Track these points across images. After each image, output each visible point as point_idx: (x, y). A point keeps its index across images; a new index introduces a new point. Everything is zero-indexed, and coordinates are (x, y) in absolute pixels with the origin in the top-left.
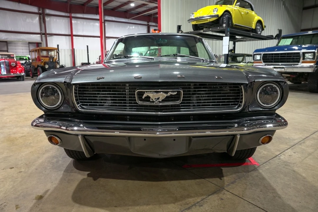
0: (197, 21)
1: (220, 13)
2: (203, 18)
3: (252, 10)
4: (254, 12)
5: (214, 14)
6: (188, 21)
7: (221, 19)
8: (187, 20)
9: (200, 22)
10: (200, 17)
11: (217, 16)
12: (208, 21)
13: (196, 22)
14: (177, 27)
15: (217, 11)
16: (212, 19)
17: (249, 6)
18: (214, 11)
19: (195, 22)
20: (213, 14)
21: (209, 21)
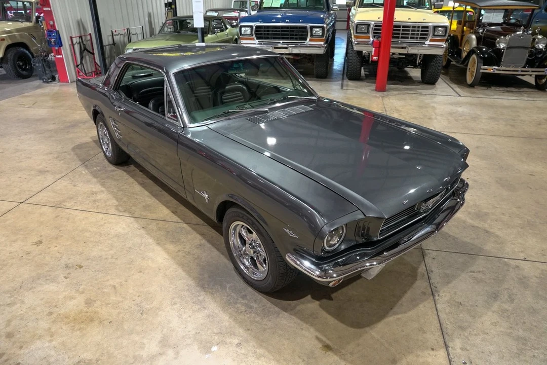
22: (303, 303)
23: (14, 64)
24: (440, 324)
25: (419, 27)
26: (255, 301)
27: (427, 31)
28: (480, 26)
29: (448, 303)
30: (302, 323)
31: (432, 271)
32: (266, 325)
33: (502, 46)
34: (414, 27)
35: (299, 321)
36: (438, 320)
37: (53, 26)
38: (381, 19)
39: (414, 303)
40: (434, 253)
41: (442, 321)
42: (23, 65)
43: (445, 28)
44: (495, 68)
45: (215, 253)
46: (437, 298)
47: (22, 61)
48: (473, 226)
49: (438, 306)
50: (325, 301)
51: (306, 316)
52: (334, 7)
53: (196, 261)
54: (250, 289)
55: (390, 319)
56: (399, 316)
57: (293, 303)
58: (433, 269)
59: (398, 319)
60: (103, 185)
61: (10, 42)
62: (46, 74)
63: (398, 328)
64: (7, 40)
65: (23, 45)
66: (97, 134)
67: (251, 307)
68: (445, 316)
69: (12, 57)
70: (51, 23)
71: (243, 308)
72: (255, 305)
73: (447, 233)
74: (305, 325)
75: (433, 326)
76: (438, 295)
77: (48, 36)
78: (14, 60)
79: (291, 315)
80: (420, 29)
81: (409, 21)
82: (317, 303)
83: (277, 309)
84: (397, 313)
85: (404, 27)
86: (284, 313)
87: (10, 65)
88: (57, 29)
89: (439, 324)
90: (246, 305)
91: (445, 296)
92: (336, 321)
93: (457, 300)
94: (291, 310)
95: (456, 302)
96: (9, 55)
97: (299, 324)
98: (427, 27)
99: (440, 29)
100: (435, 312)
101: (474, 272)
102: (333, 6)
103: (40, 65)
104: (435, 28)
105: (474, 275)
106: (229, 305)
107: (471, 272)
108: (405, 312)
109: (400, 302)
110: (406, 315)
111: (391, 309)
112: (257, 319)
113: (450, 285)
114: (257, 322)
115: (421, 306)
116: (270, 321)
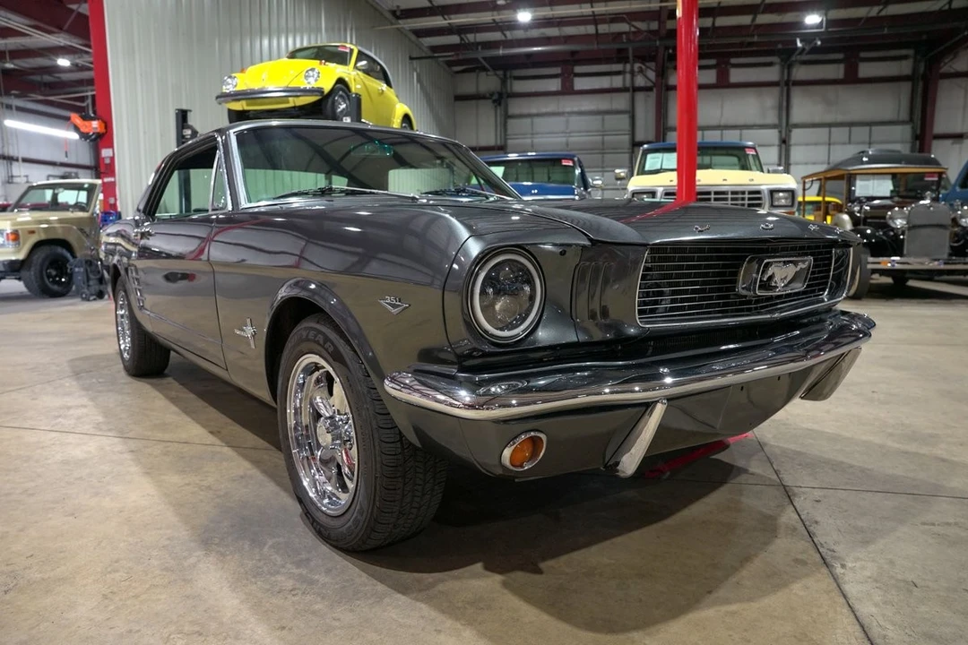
0: (249, 101)
1: (327, 84)
2: (264, 95)
3: (389, 84)
4: (392, 90)
5: (308, 87)
6: (217, 97)
7: (330, 100)
8: (216, 95)
9: (261, 105)
10: (253, 92)
11: (319, 91)
12: (288, 102)
13: (248, 105)
14: (177, 114)
15: (316, 80)
16: (301, 98)
17: (381, 75)
18: (306, 77)
19: (244, 102)
20: (303, 84)
21: (291, 105)
22: (458, 578)
23: (41, 272)
24: (862, 626)
25: (743, 193)
26: (328, 571)
27: (759, 199)
28: (853, 202)
29: (876, 581)
30: (440, 617)
31: (816, 522)
32: (339, 620)
33: (899, 223)
34: (733, 193)
35: (434, 614)
36: (852, 616)
37: (114, 206)
38: (675, 183)
39: (776, 580)
40: (818, 494)
41: (866, 622)
42: (56, 276)
43: (792, 192)
44: (894, 261)
45: (271, 488)
46: (839, 570)
47: (56, 269)
48: (906, 453)
49: (847, 588)
50: (519, 576)
51: (460, 605)
52: (595, 182)
53: (218, 500)
54: (325, 549)
55: (708, 614)
56: (734, 607)
57: (428, 578)
58: (818, 519)
59: (733, 613)
60: (92, 399)
61: (43, 237)
62: (89, 286)
63: (731, 633)
64: (39, 233)
65: (64, 244)
66: (115, 330)
67: (312, 582)
68: (873, 610)
69: (40, 260)
70: (112, 201)
71: (290, 584)
72: (322, 578)
73: (842, 463)
74: (449, 623)
75: (839, 631)
76: (843, 566)
77: (102, 221)
78: (42, 265)
79: (417, 600)
80: (747, 196)
81: (725, 183)
82: (498, 578)
83: (380, 587)
84: (727, 601)
85: (716, 193)
86: (399, 595)
87: (32, 273)
88: (119, 209)
89: (858, 627)
90: (302, 579)
91: (863, 568)
92: (545, 617)
93: (899, 577)
94: (420, 591)
95: (897, 580)
96: (35, 257)
97: (433, 620)
98: (758, 192)
99: (781, 194)
100: (842, 600)
101: (933, 524)
102: (593, 180)
103: (82, 270)
104: (772, 192)
105: (936, 529)
106: (254, 577)
107: (924, 524)
108: (750, 600)
109: (733, 580)
110: (755, 605)
111: (710, 592)
112: (317, 607)
113: (872, 547)
114: (314, 613)
115: (796, 587)
116: (352, 611)
